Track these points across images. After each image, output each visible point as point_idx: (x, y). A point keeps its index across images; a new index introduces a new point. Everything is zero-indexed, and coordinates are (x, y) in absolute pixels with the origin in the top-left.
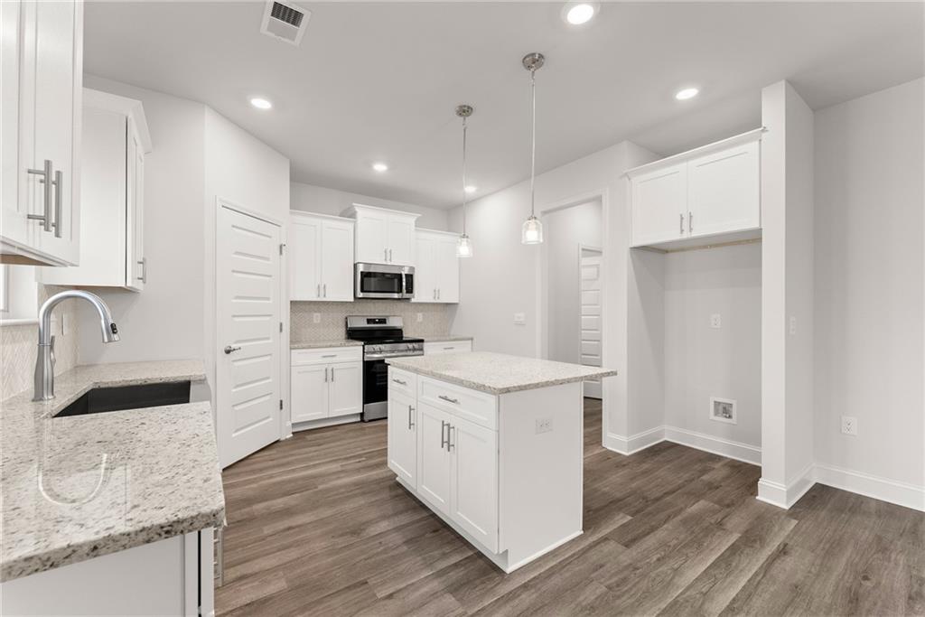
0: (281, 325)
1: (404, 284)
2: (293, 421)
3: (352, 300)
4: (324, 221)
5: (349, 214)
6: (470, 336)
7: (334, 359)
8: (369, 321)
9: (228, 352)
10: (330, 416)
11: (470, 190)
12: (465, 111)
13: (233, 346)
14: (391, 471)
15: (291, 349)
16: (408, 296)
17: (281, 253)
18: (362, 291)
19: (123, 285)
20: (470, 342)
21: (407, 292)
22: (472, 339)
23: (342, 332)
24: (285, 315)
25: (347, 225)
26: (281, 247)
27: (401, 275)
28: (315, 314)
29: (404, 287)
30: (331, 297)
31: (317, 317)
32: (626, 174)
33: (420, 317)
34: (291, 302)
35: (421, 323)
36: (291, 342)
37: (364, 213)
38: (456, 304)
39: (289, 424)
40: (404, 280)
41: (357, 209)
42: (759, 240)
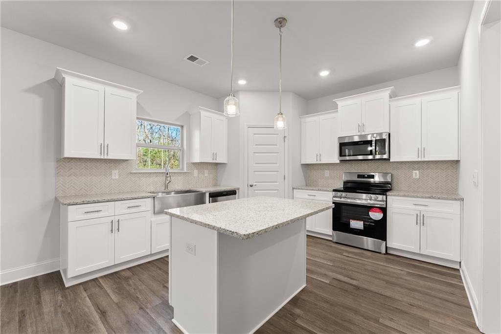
4: (321, 117)
22: (463, 200)
28: (326, 171)
34: (302, 164)
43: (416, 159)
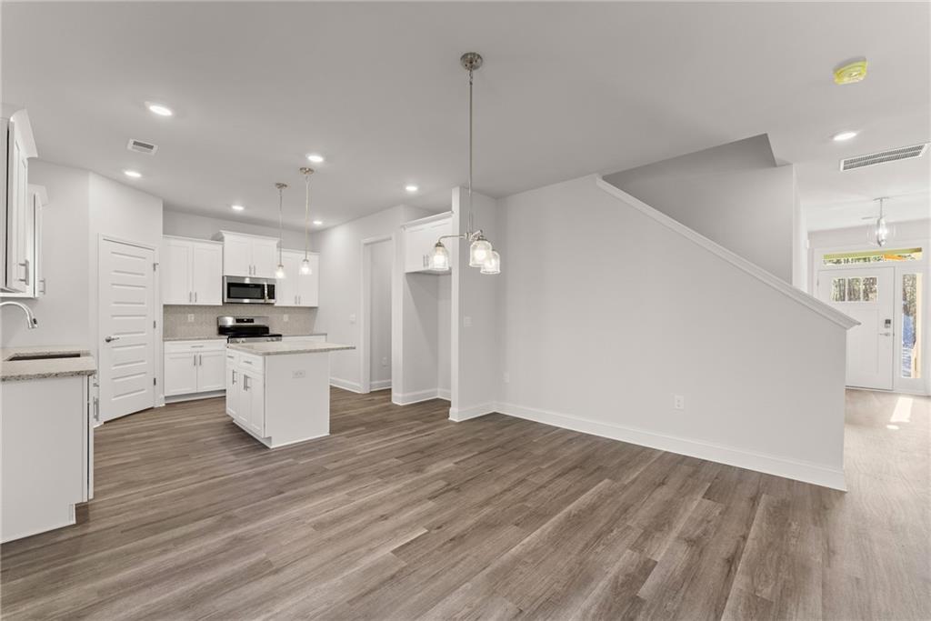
0: (155, 323)
1: (266, 292)
2: (166, 395)
3: (221, 304)
4: (196, 244)
5: (218, 238)
6: (324, 332)
7: (202, 349)
8: (238, 321)
9: (108, 341)
10: (199, 391)
11: (318, 223)
12: (281, 186)
13: (112, 337)
14: (228, 416)
15: (164, 341)
16: (272, 301)
17: (155, 269)
18: (229, 297)
19: (32, 296)
20: (324, 337)
21: (270, 298)
22: (326, 335)
23: (215, 329)
24: (158, 315)
25: (217, 247)
26: (154, 265)
27: (263, 285)
28: (189, 315)
29: (266, 295)
30: (202, 301)
31: (191, 317)
32: (403, 226)
33: (286, 318)
34: (165, 306)
35: (287, 323)
36: (164, 337)
37: (229, 237)
38: (316, 308)
39: (163, 396)
40: (266, 289)
41: (224, 235)
42: (450, 274)
43: (294, 305)
